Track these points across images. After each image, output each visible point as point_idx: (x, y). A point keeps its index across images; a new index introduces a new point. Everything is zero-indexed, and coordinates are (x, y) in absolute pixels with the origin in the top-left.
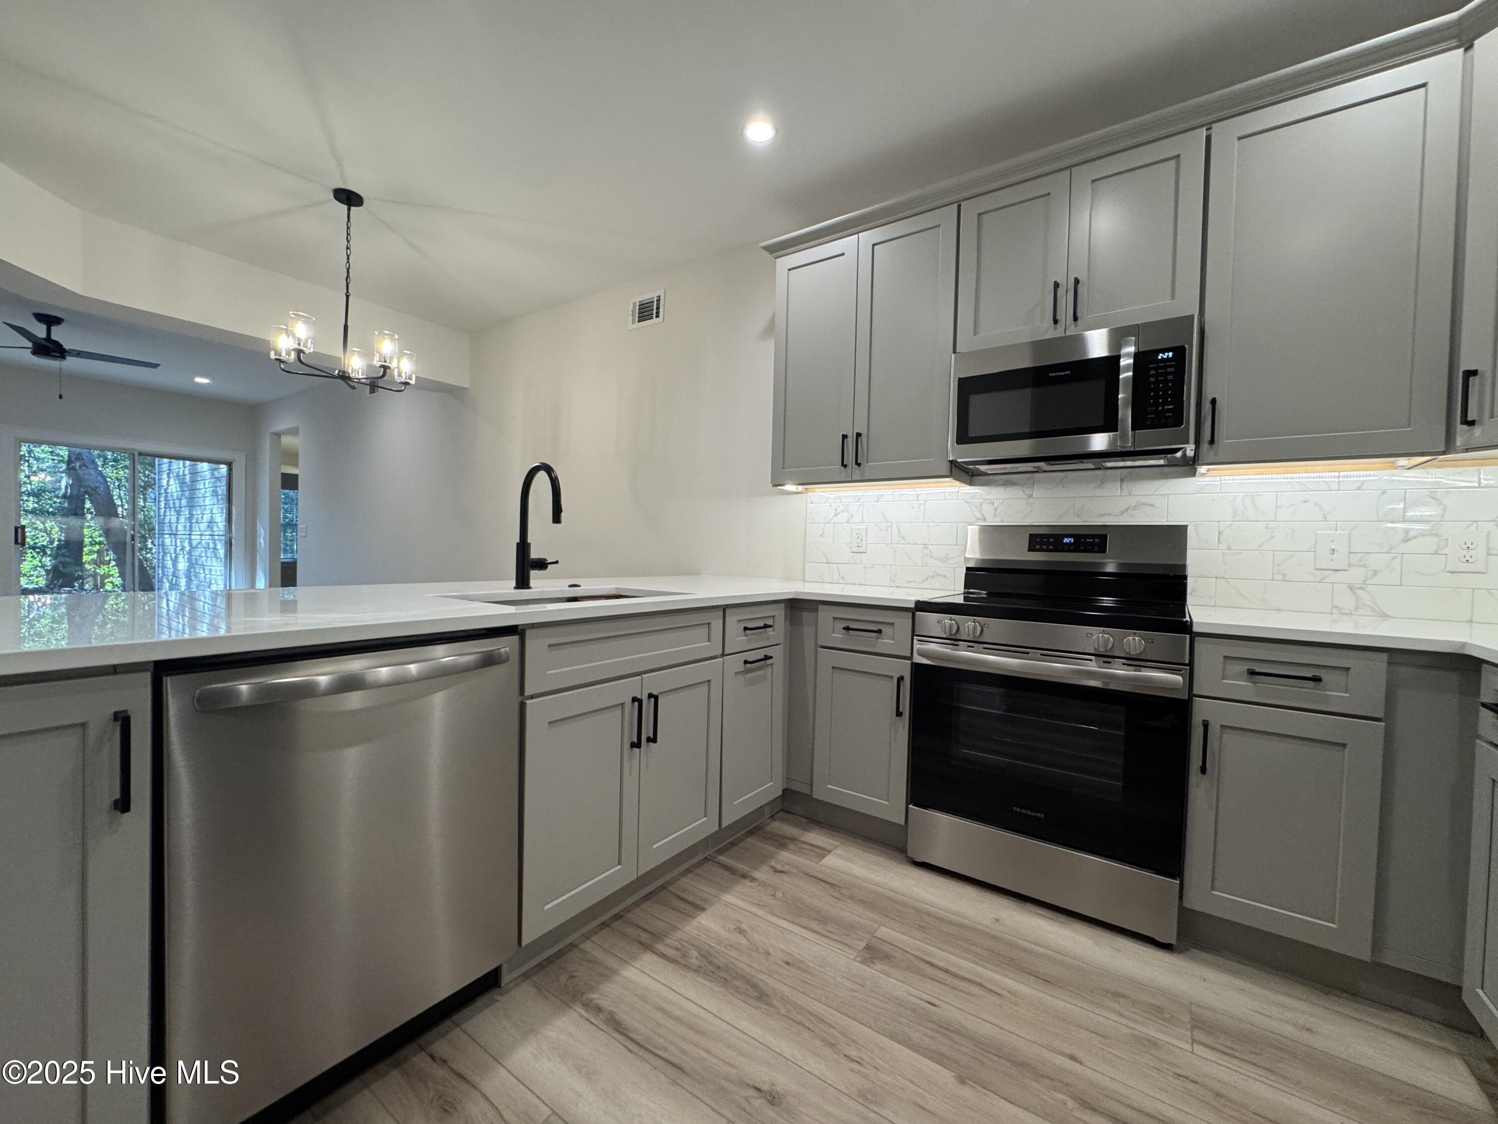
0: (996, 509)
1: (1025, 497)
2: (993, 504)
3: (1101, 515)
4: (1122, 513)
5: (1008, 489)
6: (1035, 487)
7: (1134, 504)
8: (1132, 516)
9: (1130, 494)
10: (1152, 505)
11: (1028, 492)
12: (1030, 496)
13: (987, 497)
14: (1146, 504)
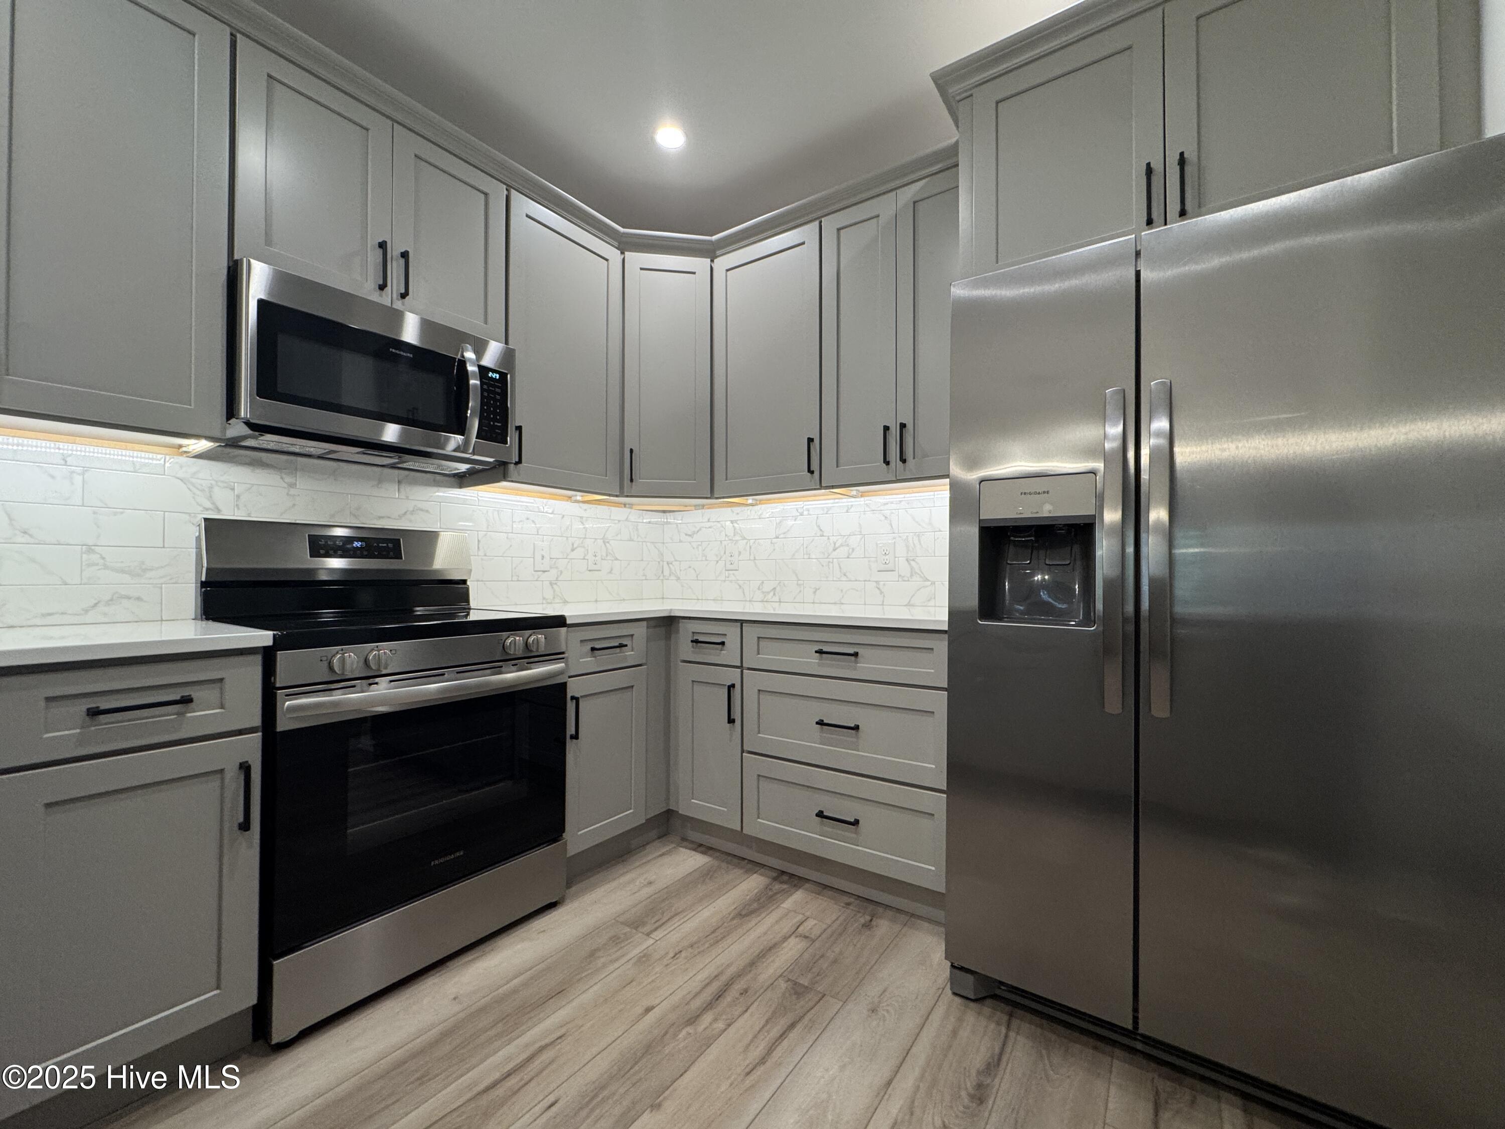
0: (238, 496)
1: (286, 485)
2: (233, 489)
3: (380, 518)
4: (400, 517)
5: (258, 471)
6: (298, 474)
7: (411, 509)
8: (411, 521)
9: (407, 498)
10: (427, 511)
11: (289, 479)
12: (292, 485)
13: (222, 478)
14: (422, 510)
